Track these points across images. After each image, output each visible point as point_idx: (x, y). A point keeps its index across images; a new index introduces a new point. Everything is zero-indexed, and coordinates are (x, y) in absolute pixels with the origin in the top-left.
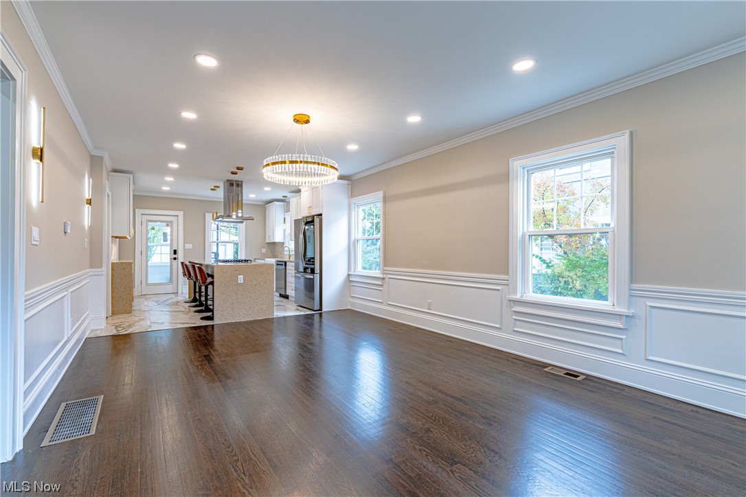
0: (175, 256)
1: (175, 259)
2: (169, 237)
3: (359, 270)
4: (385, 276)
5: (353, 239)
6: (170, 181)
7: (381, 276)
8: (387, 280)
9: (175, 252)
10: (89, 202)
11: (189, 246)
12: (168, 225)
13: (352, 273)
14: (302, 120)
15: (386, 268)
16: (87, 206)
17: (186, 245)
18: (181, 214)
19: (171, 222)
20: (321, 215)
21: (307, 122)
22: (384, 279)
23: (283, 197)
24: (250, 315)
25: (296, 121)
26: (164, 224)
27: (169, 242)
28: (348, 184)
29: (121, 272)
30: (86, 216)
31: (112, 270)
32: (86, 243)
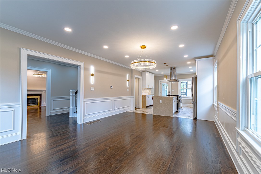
6: (158, 71)
9: (169, 92)
10: (128, 81)
11: (173, 90)
12: (167, 84)
13: (214, 103)
14: (143, 47)
15: (218, 102)
16: (128, 82)
17: (172, 90)
21: (145, 48)
22: (218, 107)
25: (141, 48)
26: (166, 84)
27: (167, 89)
28: (213, 59)
29: (144, 97)
30: (128, 84)
31: (142, 97)
32: (128, 90)
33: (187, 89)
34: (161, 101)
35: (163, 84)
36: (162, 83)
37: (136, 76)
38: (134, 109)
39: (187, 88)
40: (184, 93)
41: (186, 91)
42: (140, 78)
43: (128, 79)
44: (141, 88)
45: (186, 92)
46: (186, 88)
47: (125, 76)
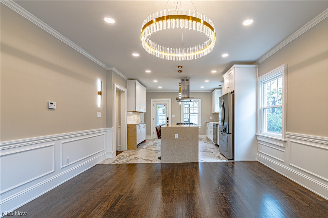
0: (168, 121)
1: (168, 122)
2: (165, 112)
3: (265, 131)
4: (286, 139)
5: (259, 108)
7: (283, 139)
8: (288, 143)
9: (168, 119)
10: (100, 93)
11: (174, 116)
12: (165, 106)
13: (259, 134)
15: (288, 133)
16: (99, 96)
17: (172, 115)
18: (170, 100)
19: (166, 104)
20: (234, 92)
22: (286, 142)
23: (219, 86)
24: (183, 159)
26: (163, 105)
27: (165, 114)
28: (256, 67)
29: (132, 129)
30: (99, 101)
31: (128, 128)
32: (99, 114)
33: (190, 114)
34: (176, 136)
35: (158, 106)
36: (157, 104)
37: (117, 86)
38: (113, 156)
39: (190, 112)
40: (186, 119)
41: (188, 116)
42: (123, 92)
43: (99, 90)
44: (126, 112)
45: (188, 118)
46: (188, 112)
47: (93, 83)
